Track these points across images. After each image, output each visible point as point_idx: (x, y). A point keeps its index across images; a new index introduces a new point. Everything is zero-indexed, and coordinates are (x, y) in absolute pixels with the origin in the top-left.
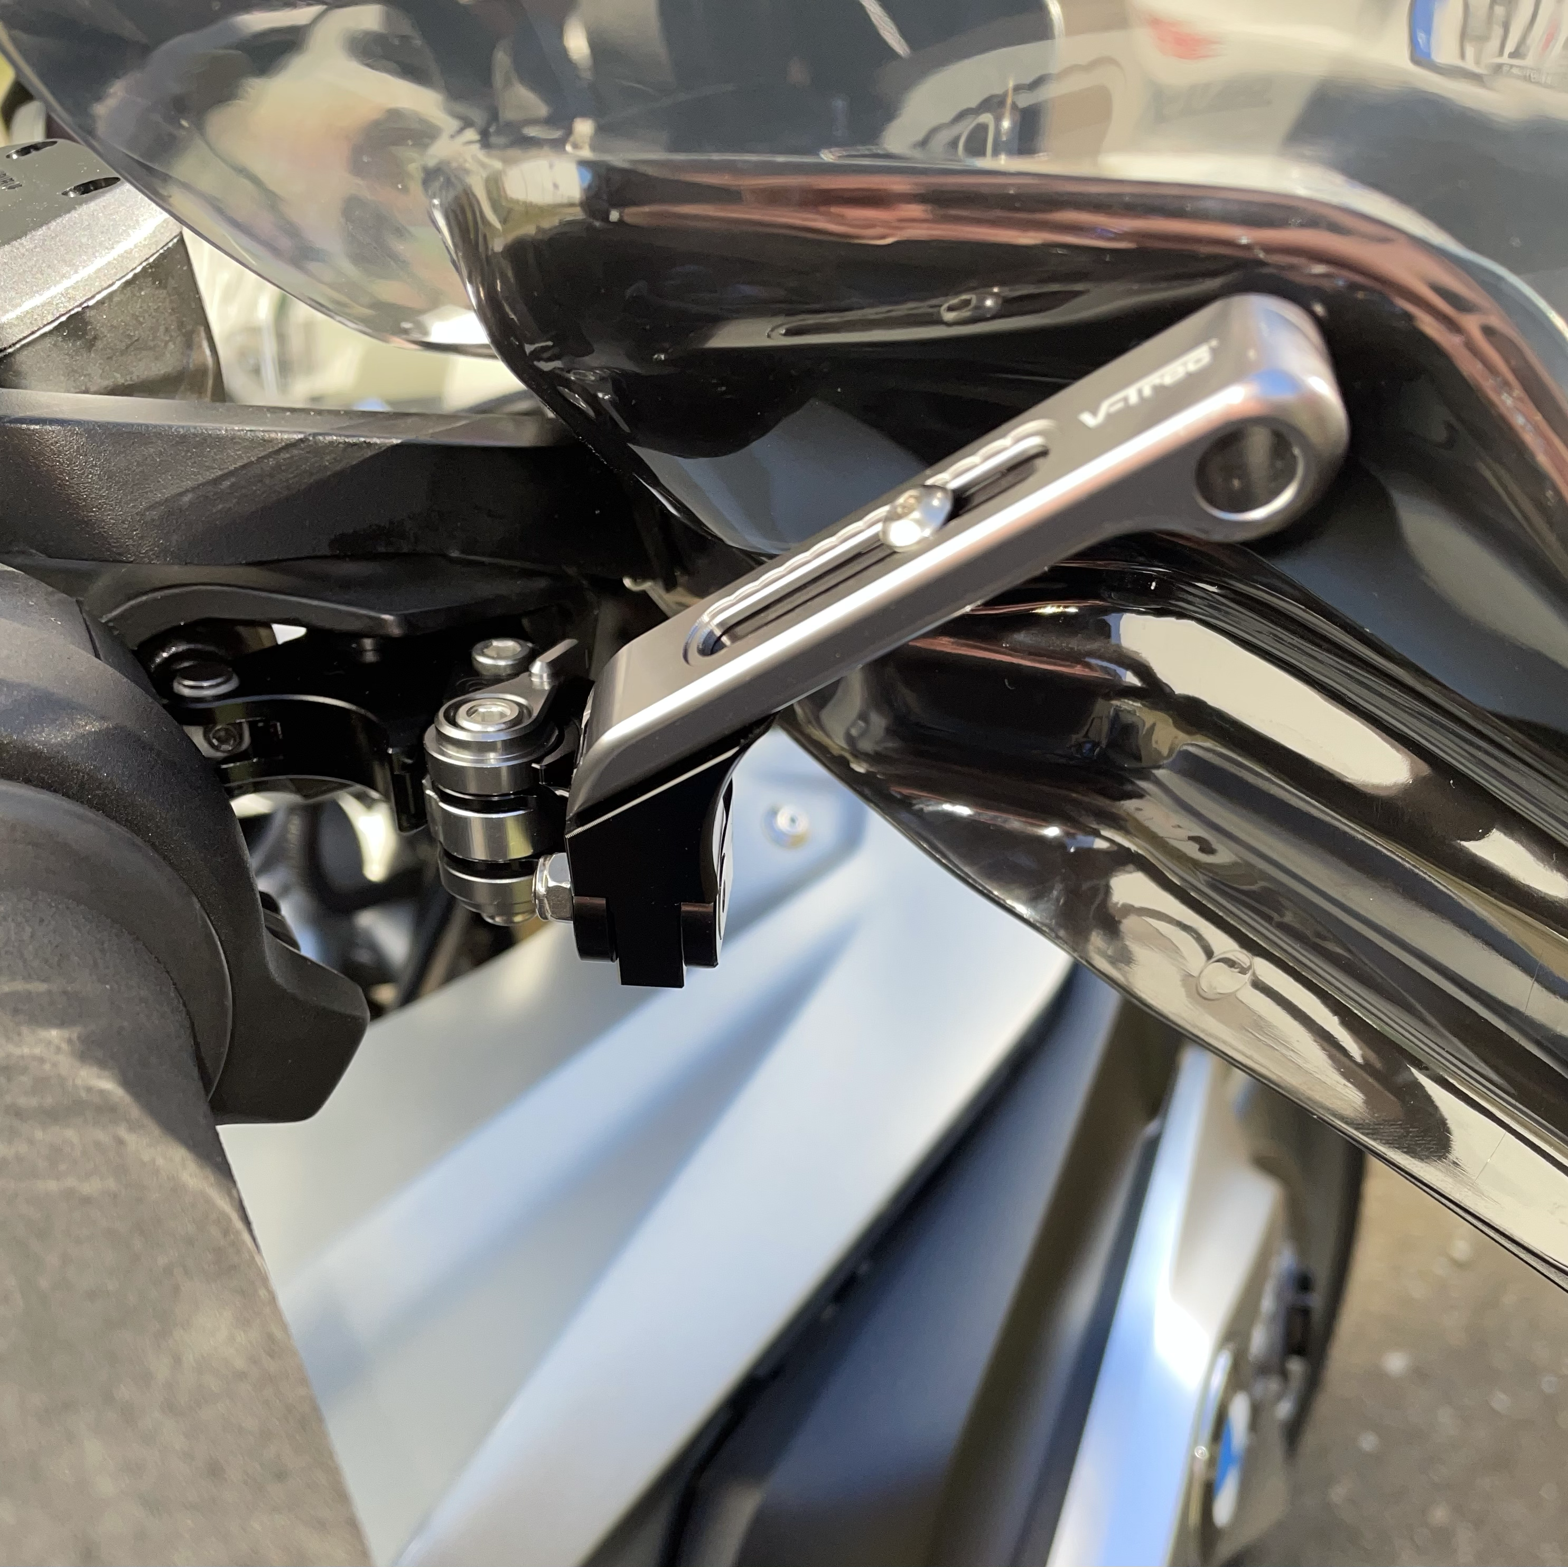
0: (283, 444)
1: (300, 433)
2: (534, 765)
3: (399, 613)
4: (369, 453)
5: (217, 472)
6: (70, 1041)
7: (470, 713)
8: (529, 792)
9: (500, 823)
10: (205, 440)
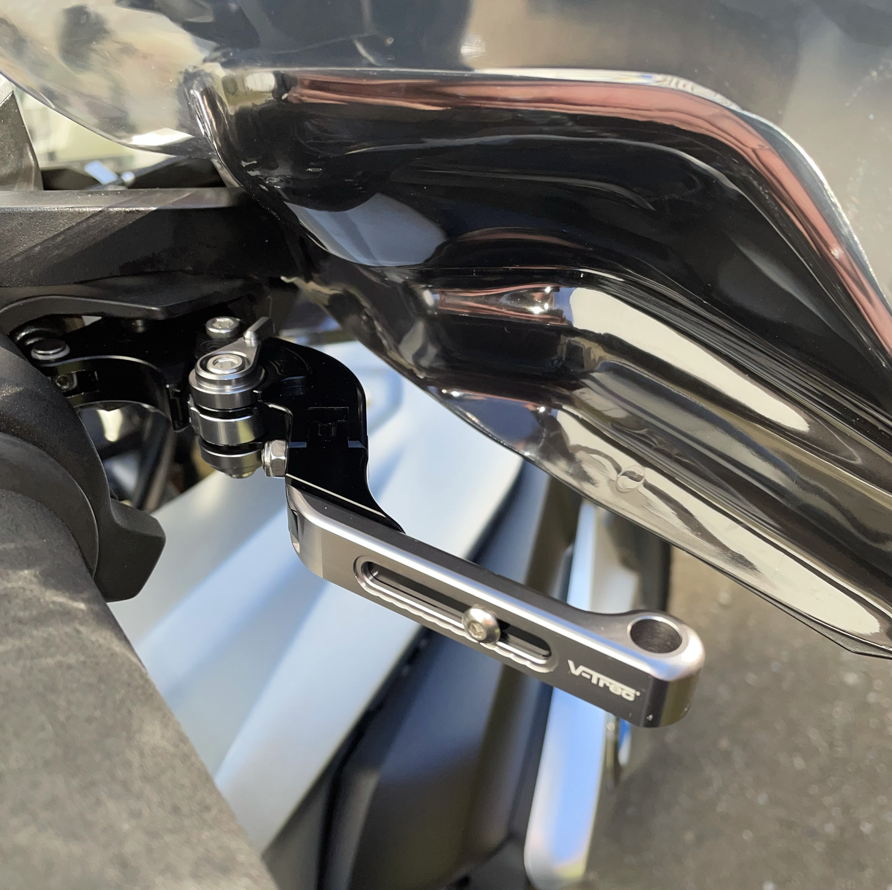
0: (91, 214)
1: (99, 207)
2: (255, 391)
3: (162, 306)
4: (139, 217)
5: (54, 232)
6: (35, 576)
7: (215, 363)
8: (252, 406)
9: (234, 425)
10: (46, 215)
